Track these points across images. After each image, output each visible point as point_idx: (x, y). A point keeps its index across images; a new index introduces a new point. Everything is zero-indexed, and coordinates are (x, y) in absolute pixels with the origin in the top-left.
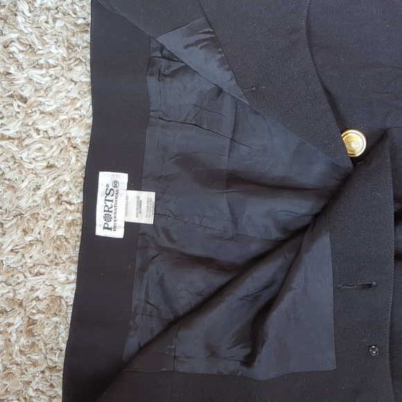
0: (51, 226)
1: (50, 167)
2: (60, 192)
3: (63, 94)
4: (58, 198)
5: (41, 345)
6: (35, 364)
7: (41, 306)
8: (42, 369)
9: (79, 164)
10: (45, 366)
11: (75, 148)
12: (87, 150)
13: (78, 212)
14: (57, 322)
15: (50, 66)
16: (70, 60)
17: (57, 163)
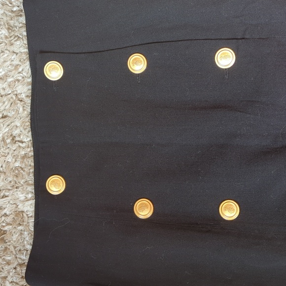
0: (10, 160)
1: (4, 117)
2: (14, 135)
3: (8, 63)
4: (13, 139)
5: (12, 248)
6: (8, 263)
7: (9, 220)
8: (14, 266)
9: (26, 112)
10: (16, 263)
11: (21, 101)
12: (30, 101)
13: (28, 147)
14: (21, 230)
16: (11, 37)
17: (9, 114)
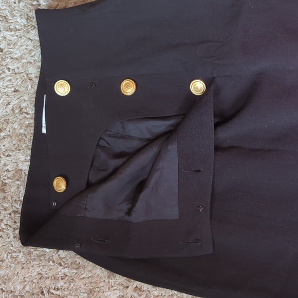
0: (16, 127)
1: (16, 91)
2: (22, 107)
3: (24, 47)
4: (21, 110)
5: (9, 198)
6: (5, 209)
7: (10, 175)
8: (10, 212)
9: (33, 90)
10: (11, 210)
11: (31, 80)
12: (37, 81)
13: (32, 119)
14: (19, 185)
15: (17, 30)
16: (28, 26)
17: (20, 89)
